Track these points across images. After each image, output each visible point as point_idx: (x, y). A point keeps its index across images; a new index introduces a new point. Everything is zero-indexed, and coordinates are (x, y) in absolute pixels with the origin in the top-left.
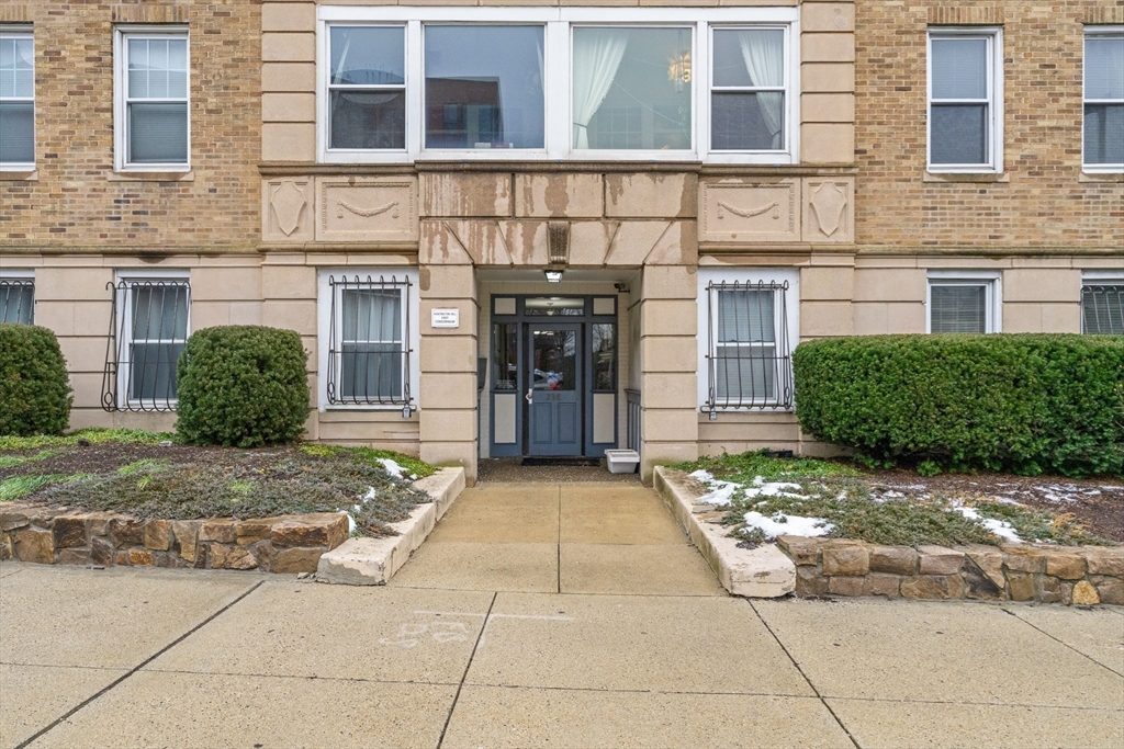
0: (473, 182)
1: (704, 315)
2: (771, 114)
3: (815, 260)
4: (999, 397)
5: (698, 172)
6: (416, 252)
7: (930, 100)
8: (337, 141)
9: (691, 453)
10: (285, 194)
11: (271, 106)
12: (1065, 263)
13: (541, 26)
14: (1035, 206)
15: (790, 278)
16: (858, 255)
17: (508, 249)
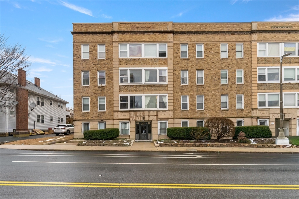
0: (135, 112)
1: (159, 125)
2: (165, 104)
3: (170, 119)
4: (181, 133)
5: (158, 111)
6: (129, 119)
7: (181, 102)
8: (121, 108)
9: (157, 139)
10: (116, 114)
11: (114, 105)
12: (195, 119)
13: (142, 96)
14: (192, 113)
15: (167, 121)
16: (174, 119)
17: (139, 119)
